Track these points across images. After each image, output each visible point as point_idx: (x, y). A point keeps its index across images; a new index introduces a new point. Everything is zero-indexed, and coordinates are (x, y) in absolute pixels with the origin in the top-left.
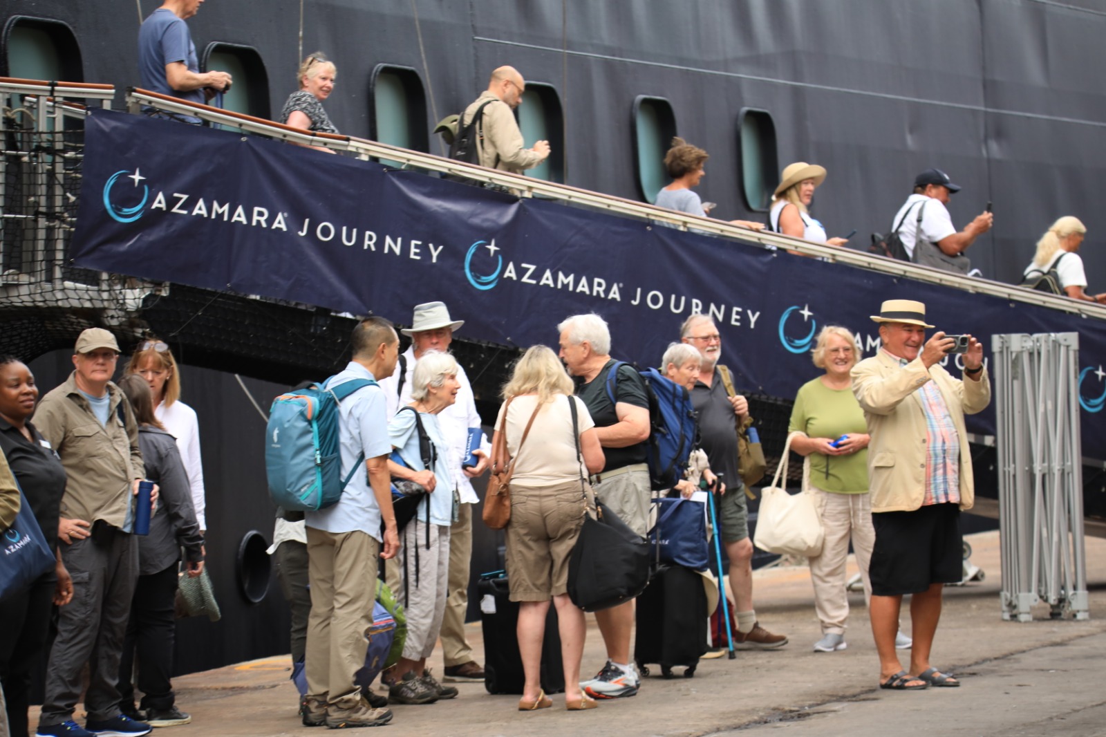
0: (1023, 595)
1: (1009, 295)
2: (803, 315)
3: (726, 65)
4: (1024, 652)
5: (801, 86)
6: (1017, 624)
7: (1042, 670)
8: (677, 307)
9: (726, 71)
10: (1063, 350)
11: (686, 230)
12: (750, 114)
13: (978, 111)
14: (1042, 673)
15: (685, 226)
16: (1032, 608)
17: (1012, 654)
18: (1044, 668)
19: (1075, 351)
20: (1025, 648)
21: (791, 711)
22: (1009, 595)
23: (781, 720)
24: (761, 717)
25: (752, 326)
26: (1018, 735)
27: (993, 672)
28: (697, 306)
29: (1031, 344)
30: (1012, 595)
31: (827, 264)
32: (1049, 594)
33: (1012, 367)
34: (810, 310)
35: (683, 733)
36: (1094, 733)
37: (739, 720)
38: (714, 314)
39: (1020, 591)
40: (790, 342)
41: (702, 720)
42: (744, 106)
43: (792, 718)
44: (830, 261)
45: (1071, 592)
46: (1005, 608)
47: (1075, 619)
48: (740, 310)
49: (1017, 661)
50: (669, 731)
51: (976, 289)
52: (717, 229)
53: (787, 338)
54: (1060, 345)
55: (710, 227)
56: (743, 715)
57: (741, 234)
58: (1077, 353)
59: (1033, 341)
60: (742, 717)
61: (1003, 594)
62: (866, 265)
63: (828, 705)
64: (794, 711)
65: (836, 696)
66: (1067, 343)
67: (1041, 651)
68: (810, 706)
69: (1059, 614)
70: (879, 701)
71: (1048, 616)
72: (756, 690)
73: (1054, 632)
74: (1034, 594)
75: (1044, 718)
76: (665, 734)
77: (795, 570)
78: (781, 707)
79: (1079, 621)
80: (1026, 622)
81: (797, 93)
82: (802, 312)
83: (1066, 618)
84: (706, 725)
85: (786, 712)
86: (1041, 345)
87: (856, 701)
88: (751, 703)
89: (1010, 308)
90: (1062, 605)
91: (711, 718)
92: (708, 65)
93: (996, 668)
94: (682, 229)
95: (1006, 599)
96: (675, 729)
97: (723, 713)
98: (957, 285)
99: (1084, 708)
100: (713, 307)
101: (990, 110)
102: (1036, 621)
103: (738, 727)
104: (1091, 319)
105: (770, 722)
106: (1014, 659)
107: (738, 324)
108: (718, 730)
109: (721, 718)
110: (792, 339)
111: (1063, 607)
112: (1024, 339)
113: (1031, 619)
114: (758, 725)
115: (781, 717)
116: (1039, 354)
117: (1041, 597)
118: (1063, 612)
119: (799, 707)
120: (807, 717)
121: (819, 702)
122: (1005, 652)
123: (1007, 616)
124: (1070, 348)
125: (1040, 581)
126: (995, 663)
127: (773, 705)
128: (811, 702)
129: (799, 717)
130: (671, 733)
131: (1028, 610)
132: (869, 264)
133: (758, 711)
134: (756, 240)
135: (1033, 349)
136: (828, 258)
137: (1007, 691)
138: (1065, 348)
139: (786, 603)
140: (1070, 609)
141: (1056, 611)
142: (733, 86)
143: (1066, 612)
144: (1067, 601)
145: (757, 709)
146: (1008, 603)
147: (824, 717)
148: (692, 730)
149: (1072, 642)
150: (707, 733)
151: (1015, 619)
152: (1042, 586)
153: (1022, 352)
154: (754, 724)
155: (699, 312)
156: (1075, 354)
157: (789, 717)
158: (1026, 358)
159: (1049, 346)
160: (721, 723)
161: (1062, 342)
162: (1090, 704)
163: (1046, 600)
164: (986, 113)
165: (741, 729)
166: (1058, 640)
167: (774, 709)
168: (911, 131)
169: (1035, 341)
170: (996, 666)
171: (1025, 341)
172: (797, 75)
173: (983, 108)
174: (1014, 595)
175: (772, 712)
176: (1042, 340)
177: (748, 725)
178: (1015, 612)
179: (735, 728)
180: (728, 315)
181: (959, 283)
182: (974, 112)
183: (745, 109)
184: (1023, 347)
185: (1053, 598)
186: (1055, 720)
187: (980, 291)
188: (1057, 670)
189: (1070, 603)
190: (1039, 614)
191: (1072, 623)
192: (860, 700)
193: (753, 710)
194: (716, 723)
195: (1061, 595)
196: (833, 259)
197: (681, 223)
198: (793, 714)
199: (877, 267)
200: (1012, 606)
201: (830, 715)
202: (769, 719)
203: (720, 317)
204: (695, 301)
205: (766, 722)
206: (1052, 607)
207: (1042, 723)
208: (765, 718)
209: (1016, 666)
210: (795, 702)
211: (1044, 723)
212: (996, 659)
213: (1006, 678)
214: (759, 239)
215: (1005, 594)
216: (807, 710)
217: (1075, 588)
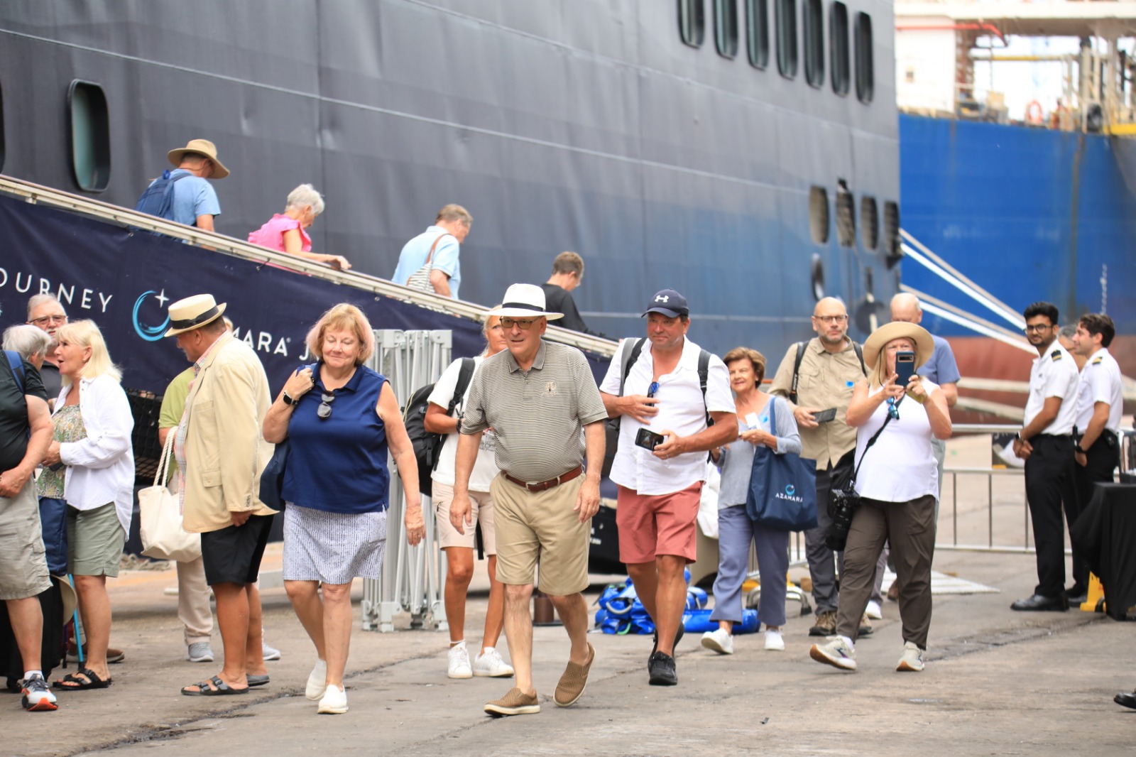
0: (385, 604)
1: (375, 288)
2: (159, 301)
3: (56, 32)
4: (393, 664)
5: (134, 60)
6: (379, 634)
7: (419, 684)
8: (23, 285)
9: (56, 39)
10: (436, 347)
11: (35, 203)
12: (80, 86)
13: (313, 98)
14: (419, 687)
15: (34, 199)
16: (394, 618)
17: (382, 667)
18: (420, 681)
19: (448, 349)
20: (394, 661)
21: (161, 729)
22: (370, 604)
23: (151, 738)
24: (130, 735)
25: (104, 310)
26: (413, 755)
27: (368, 685)
28: (45, 286)
29: (404, 340)
30: (373, 604)
31: (186, 246)
32: (412, 604)
33: (384, 364)
34: (166, 295)
35: (47, 753)
36: (492, 752)
37: (107, 738)
38: (63, 296)
39: (382, 600)
40: (144, 328)
41: (65, 738)
42: (74, 78)
43: (164, 736)
44: (190, 243)
45: (434, 601)
46: (365, 618)
47: (437, 630)
48: (91, 292)
49: (390, 674)
50: (31, 751)
51: (341, 281)
52: (70, 203)
53: (140, 324)
54: (433, 343)
55: (62, 201)
56: (110, 733)
57: (96, 210)
58: (450, 351)
59: (406, 338)
60: (108, 735)
61: (364, 602)
62: (228, 249)
63: (200, 721)
64: (164, 729)
65: (207, 712)
66: (440, 341)
67: (411, 663)
68: (181, 723)
69: (421, 624)
70: (255, 717)
71: (409, 627)
72: (118, 705)
73: (419, 643)
74: (397, 603)
75: (435, 736)
76: (26, 754)
77: (126, 574)
78: (150, 725)
79: (440, 631)
80: (387, 632)
81: (130, 67)
82: (158, 297)
83: (427, 628)
84: (71, 744)
85: (155, 729)
86: (413, 342)
87: (230, 717)
88: (116, 720)
89: (375, 302)
90: (423, 615)
91: (74, 737)
92: (37, 31)
93: (370, 682)
94: (30, 201)
95: (368, 609)
96: (36, 749)
97: (87, 731)
98: (321, 275)
99: (474, 725)
100: (62, 288)
101: (324, 99)
102: (397, 631)
103: (106, 747)
104: (464, 319)
105: (140, 740)
106: (386, 672)
107: (89, 307)
108: (85, 750)
109: (86, 737)
110: (146, 326)
111: (425, 616)
112: (397, 335)
113: (393, 629)
114: (127, 744)
115: (151, 735)
116: (412, 351)
117: (404, 606)
118: (423, 622)
119: (170, 724)
120: (181, 736)
121: (190, 719)
122: (374, 664)
123: (367, 626)
124: (443, 346)
125: (403, 589)
126: (367, 675)
127: (140, 722)
128: (182, 719)
129: (171, 735)
130: (34, 753)
131: (390, 620)
132: (232, 248)
133: (125, 728)
134: (112, 218)
135: (406, 347)
136: (188, 241)
137: (389, 707)
138: (439, 346)
139: (126, 610)
140: (432, 619)
141: (417, 621)
142: (64, 55)
143: (427, 623)
144: (429, 610)
145: (124, 726)
146: (369, 612)
147: (200, 735)
148: (56, 750)
149: (439, 654)
150: (74, 754)
151: (375, 629)
152: (404, 595)
153: (394, 349)
154: (123, 744)
155: (47, 293)
156: (448, 353)
157: (160, 735)
158: (398, 354)
159: (421, 344)
160: (87, 742)
161: (436, 340)
162: (478, 721)
163: (408, 610)
164: (321, 101)
165: (110, 749)
166: (426, 652)
167: (142, 726)
168: (247, 115)
169: (408, 338)
170: (369, 679)
171: (398, 338)
172: (130, 48)
173: (317, 96)
174: (376, 604)
175: (141, 729)
176: (416, 336)
177: (116, 744)
178: (375, 622)
179: (103, 748)
180: (78, 298)
181: (324, 273)
182: (309, 100)
183: (76, 81)
184: (396, 344)
185: (415, 609)
186: (448, 738)
187: (345, 282)
188: (433, 684)
189: (432, 612)
190: (400, 623)
191: (435, 634)
192: (234, 717)
193: (120, 727)
194: (82, 742)
195: (423, 604)
196: (194, 242)
197: (30, 195)
198: (163, 732)
199: (239, 252)
200: (373, 615)
201: (207, 733)
202: (138, 737)
203: (70, 299)
204: (42, 280)
205: (135, 741)
206: (413, 616)
207: (434, 742)
208: (134, 736)
209: (390, 679)
210: (164, 719)
211: (437, 742)
212: (366, 671)
213: (383, 692)
214: (115, 217)
215: (366, 603)
216: (178, 727)
217: (438, 597)
